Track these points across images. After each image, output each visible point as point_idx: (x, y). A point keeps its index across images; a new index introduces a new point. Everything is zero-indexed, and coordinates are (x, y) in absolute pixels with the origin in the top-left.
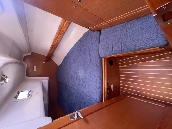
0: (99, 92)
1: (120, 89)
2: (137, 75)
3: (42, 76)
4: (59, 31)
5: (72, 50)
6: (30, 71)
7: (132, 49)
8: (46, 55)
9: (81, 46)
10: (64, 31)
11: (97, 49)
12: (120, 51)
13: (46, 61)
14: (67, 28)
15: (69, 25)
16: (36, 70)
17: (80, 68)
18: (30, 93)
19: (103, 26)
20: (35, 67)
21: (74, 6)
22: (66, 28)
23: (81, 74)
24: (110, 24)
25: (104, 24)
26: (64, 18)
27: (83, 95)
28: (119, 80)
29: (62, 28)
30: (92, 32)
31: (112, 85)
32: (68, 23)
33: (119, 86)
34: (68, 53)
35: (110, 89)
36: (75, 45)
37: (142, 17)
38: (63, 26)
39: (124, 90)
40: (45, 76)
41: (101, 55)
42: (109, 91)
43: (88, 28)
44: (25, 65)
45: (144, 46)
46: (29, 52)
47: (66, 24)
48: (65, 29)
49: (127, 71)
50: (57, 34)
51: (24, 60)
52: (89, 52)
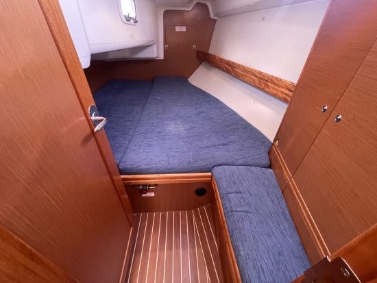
0: (140, 168)
1: (146, 211)
2: (177, 247)
3: (165, 44)
4: (266, 78)
5: (225, 107)
6: (175, 19)
7: (236, 233)
8: (211, 51)
9: (235, 127)
10: (267, 89)
11: (230, 161)
12: (229, 210)
13: (198, 51)
14: (275, 96)
15: (280, 99)
16: (178, 32)
17: (187, 127)
18: (132, 21)
19: (282, 173)
20: (184, 29)
21: (326, 108)
22: (275, 92)
23: (175, 128)
24: (288, 185)
25: (287, 173)
26: (297, 87)
27: (131, 133)
28: (164, 210)
29: (273, 83)
30: (267, 149)
31: (152, 194)
32: (286, 97)
33: (151, 211)
34: (217, 100)
35: (146, 191)
36: (235, 114)
37: (307, 254)
38: (279, 86)
39: (144, 220)
40: (166, 51)
41: (217, 170)
42: (141, 187)
43: (275, 141)
44: (188, 7)
45: (243, 257)
46: (216, 15)
47: (282, 92)
48: (271, 90)
49: (184, 226)
50: (260, 73)
51: (198, 4)
52: (224, 145)
